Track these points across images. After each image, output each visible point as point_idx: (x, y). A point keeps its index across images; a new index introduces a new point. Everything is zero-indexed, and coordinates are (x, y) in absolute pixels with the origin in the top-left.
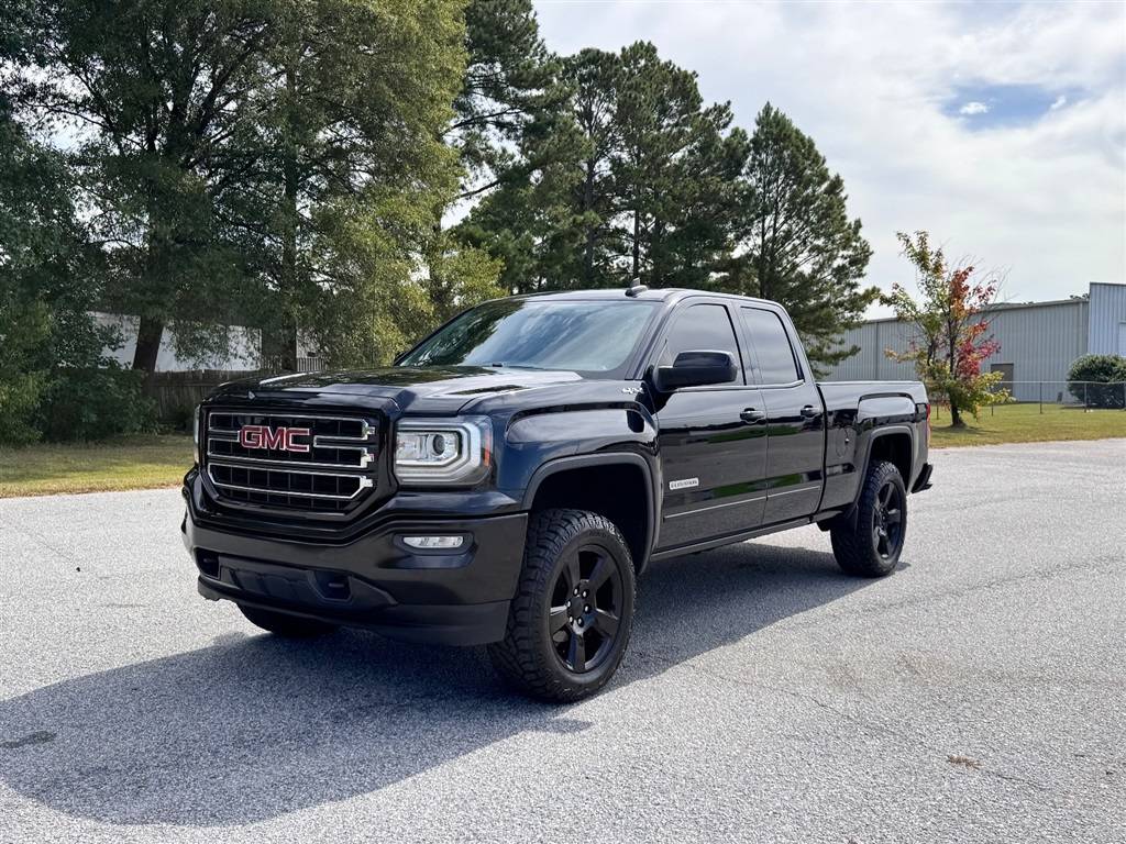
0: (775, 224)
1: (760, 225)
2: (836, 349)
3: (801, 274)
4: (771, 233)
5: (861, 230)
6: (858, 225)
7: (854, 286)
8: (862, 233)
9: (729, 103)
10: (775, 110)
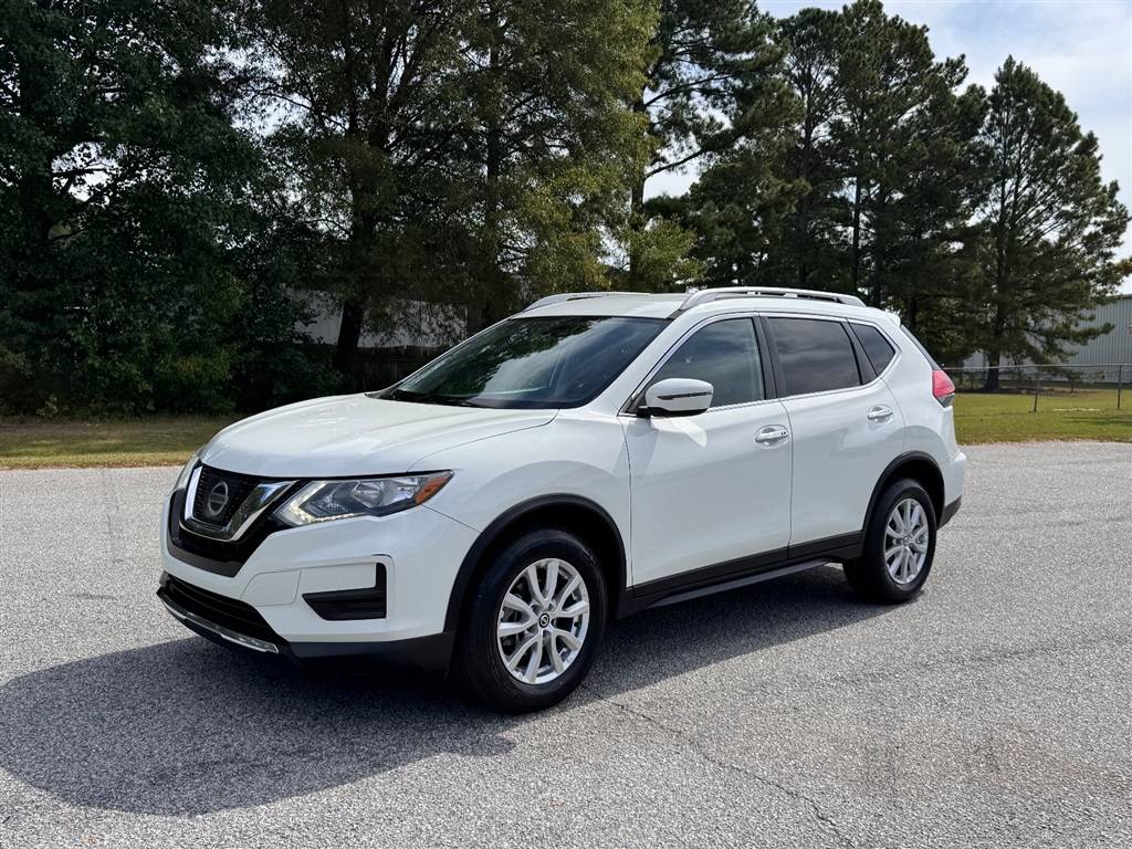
0: (1017, 188)
1: (999, 189)
2: (1083, 326)
3: (1046, 243)
4: (1012, 198)
5: (1118, 194)
6: (1115, 187)
7: (1110, 255)
8: (1119, 197)
9: (963, 56)
10: (1018, 63)
